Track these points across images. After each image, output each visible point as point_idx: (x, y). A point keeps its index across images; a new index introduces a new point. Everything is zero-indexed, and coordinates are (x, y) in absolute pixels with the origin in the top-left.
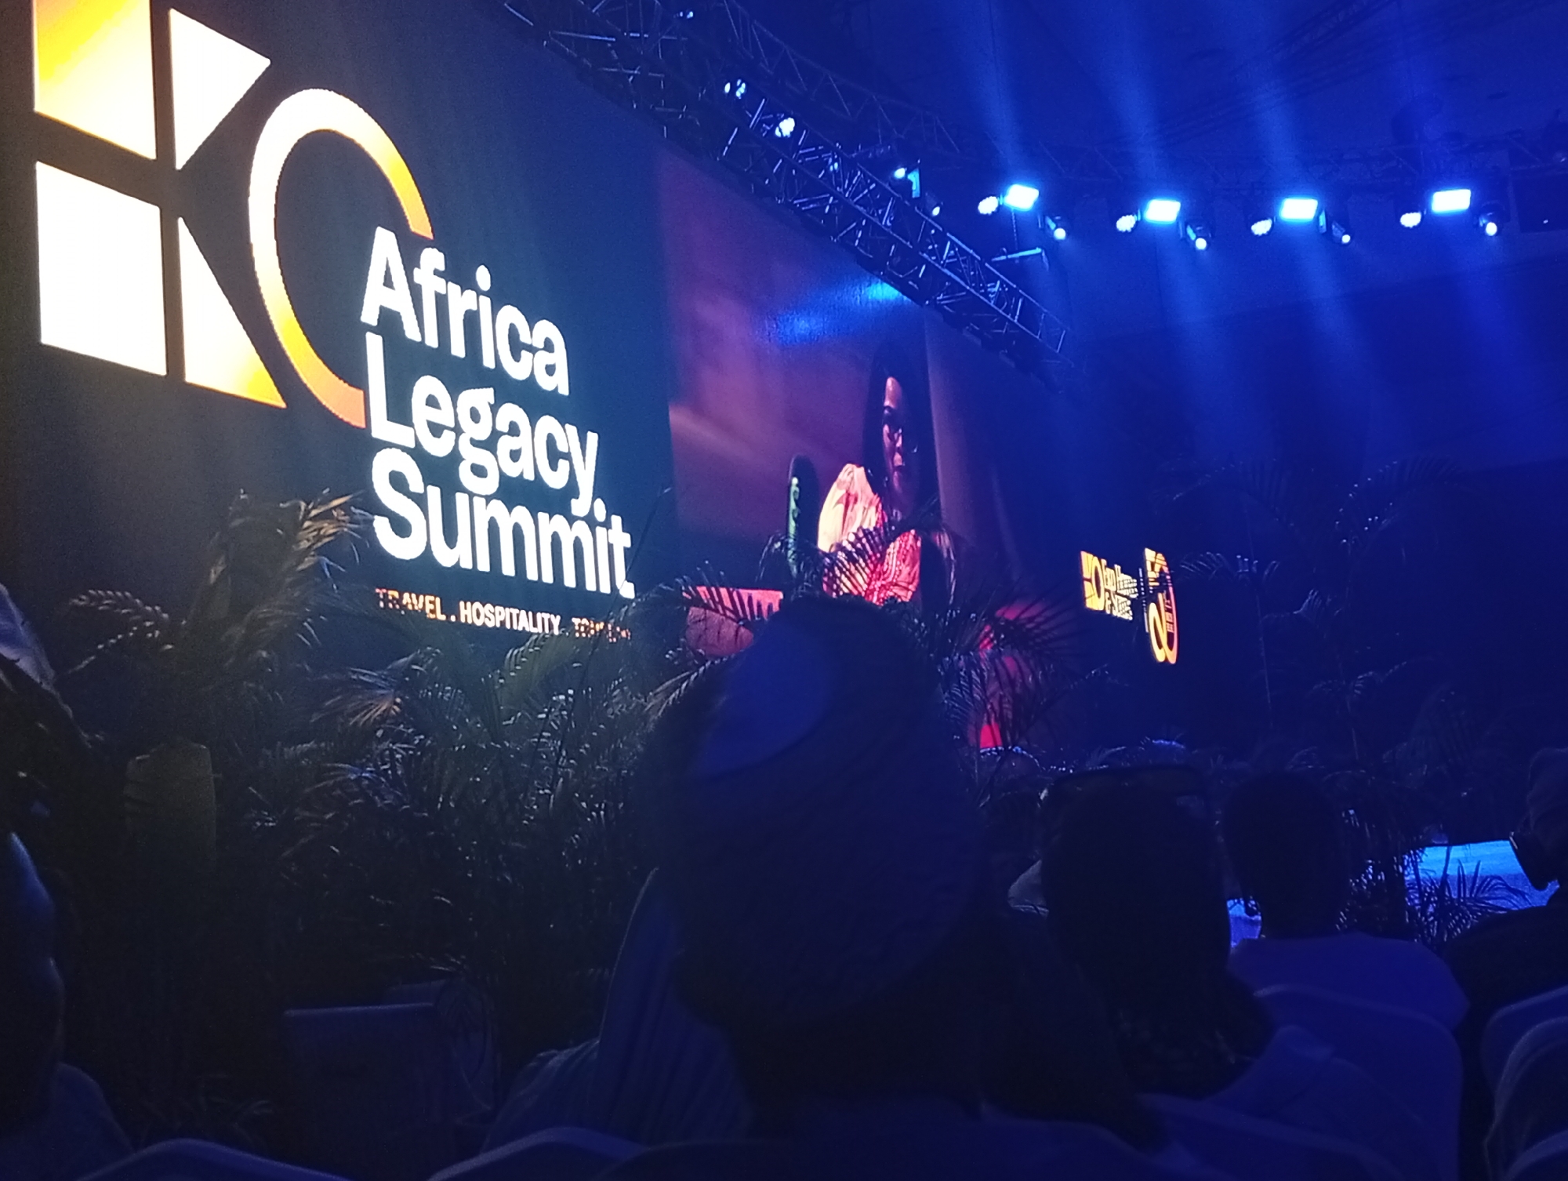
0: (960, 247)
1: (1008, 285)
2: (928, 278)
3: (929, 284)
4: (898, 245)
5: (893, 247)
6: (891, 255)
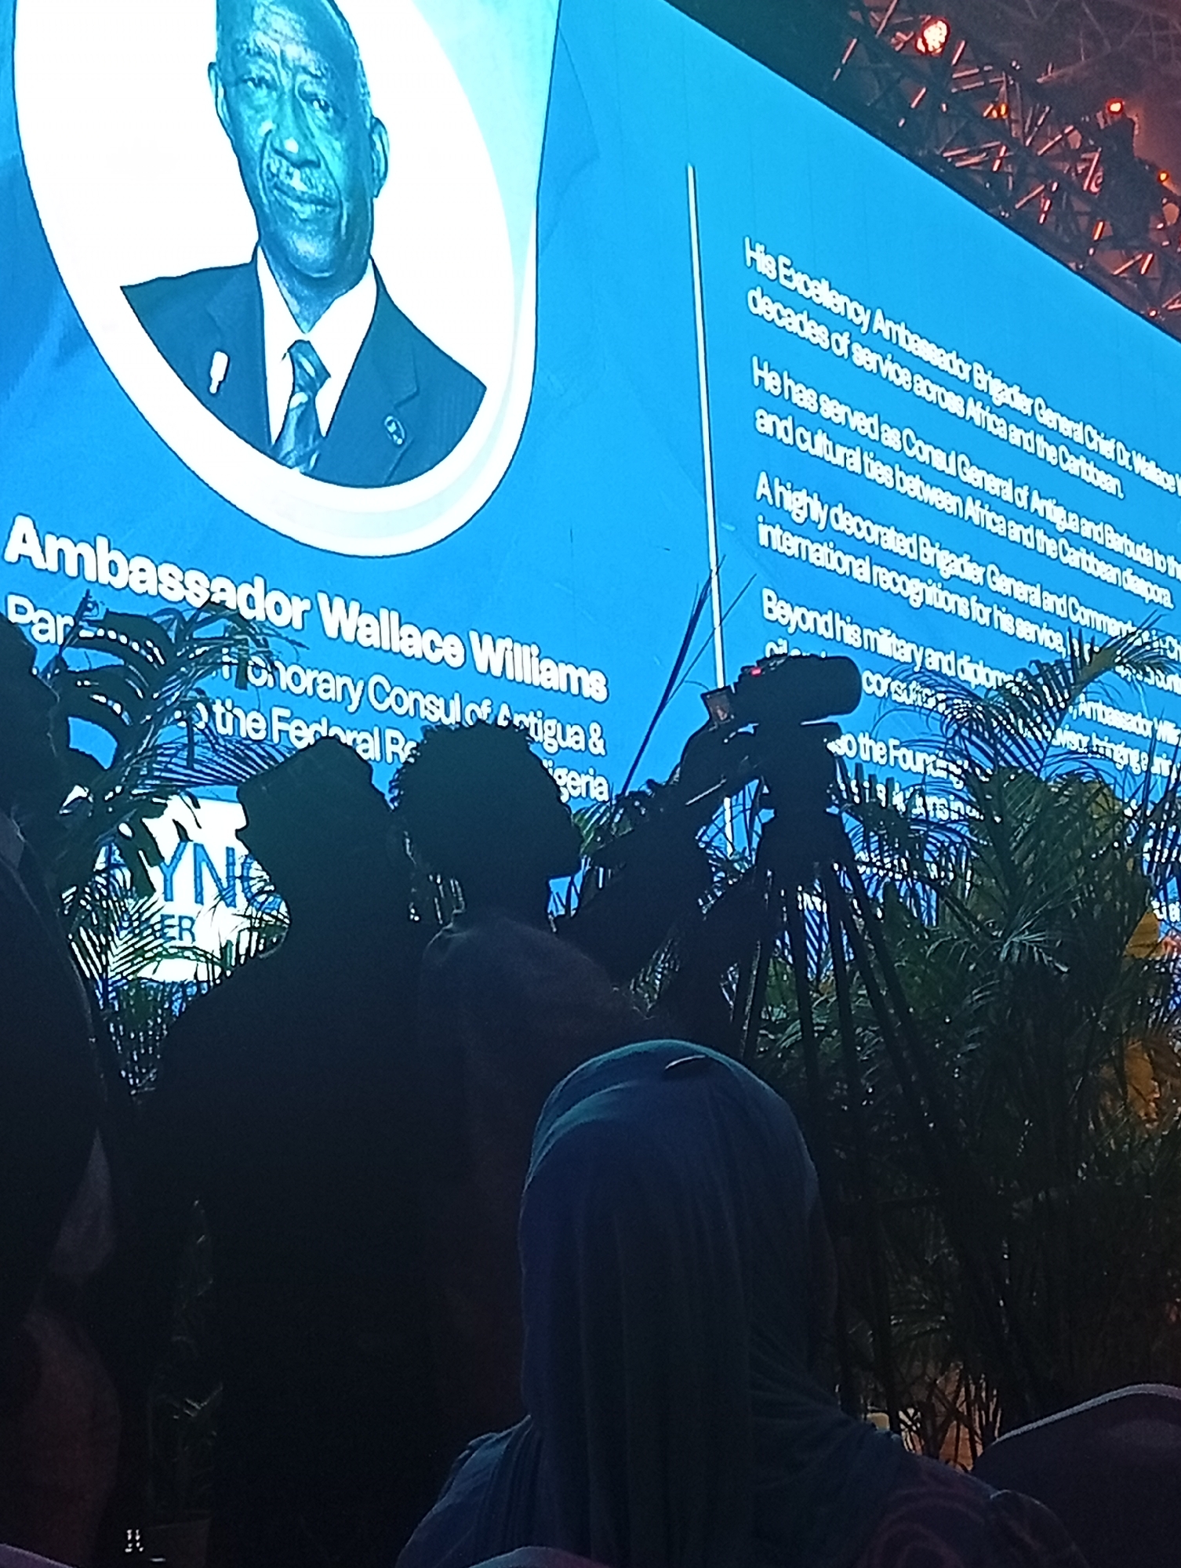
2: (1157, 275)
3: (1158, 284)
4: (1108, 223)
5: (1101, 224)
6: (1096, 237)
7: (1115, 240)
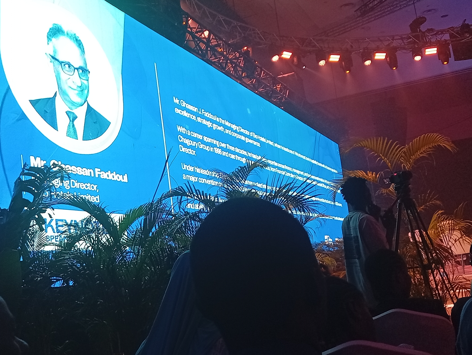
0: (267, 73)
1: (284, 85)
2: (257, 83)
3: (257, 85)
4: (246, 73)
5: (244, 73)
6: (243, 76)
7: (247, 77)
